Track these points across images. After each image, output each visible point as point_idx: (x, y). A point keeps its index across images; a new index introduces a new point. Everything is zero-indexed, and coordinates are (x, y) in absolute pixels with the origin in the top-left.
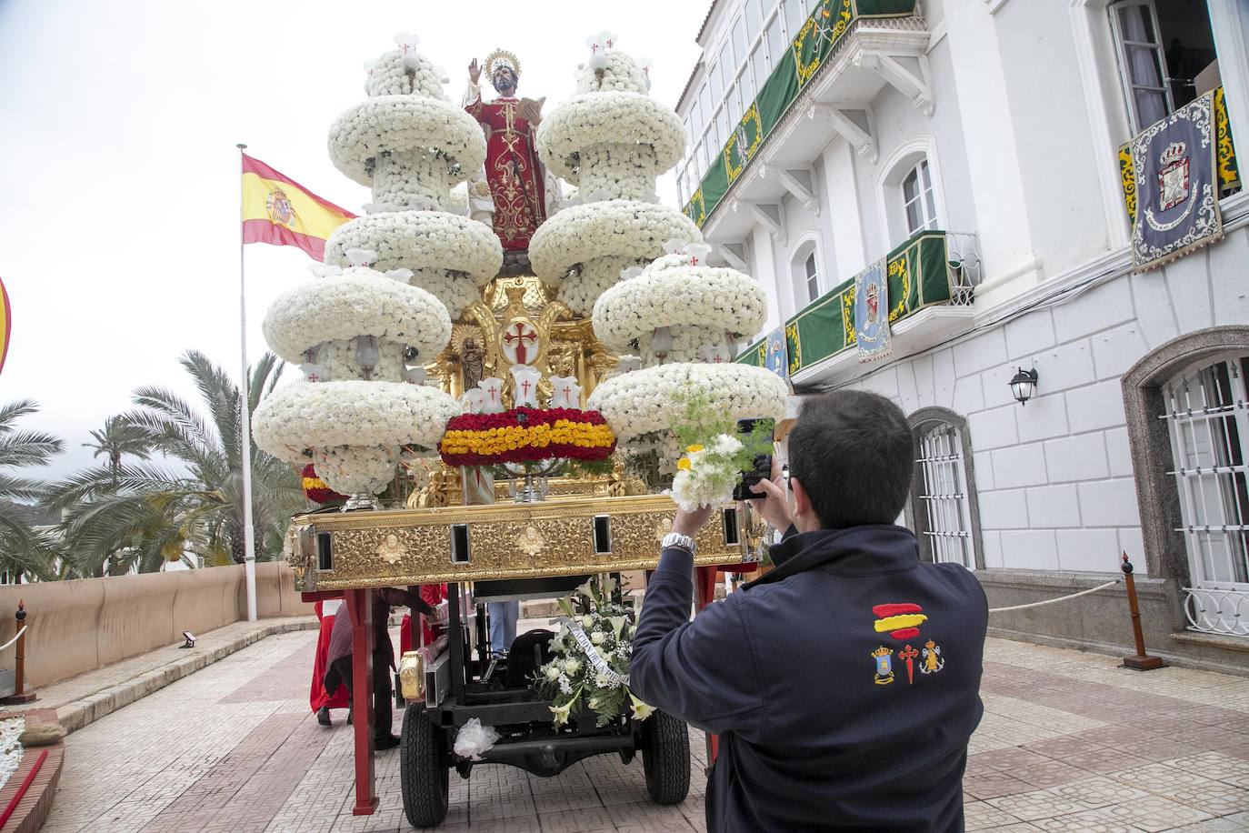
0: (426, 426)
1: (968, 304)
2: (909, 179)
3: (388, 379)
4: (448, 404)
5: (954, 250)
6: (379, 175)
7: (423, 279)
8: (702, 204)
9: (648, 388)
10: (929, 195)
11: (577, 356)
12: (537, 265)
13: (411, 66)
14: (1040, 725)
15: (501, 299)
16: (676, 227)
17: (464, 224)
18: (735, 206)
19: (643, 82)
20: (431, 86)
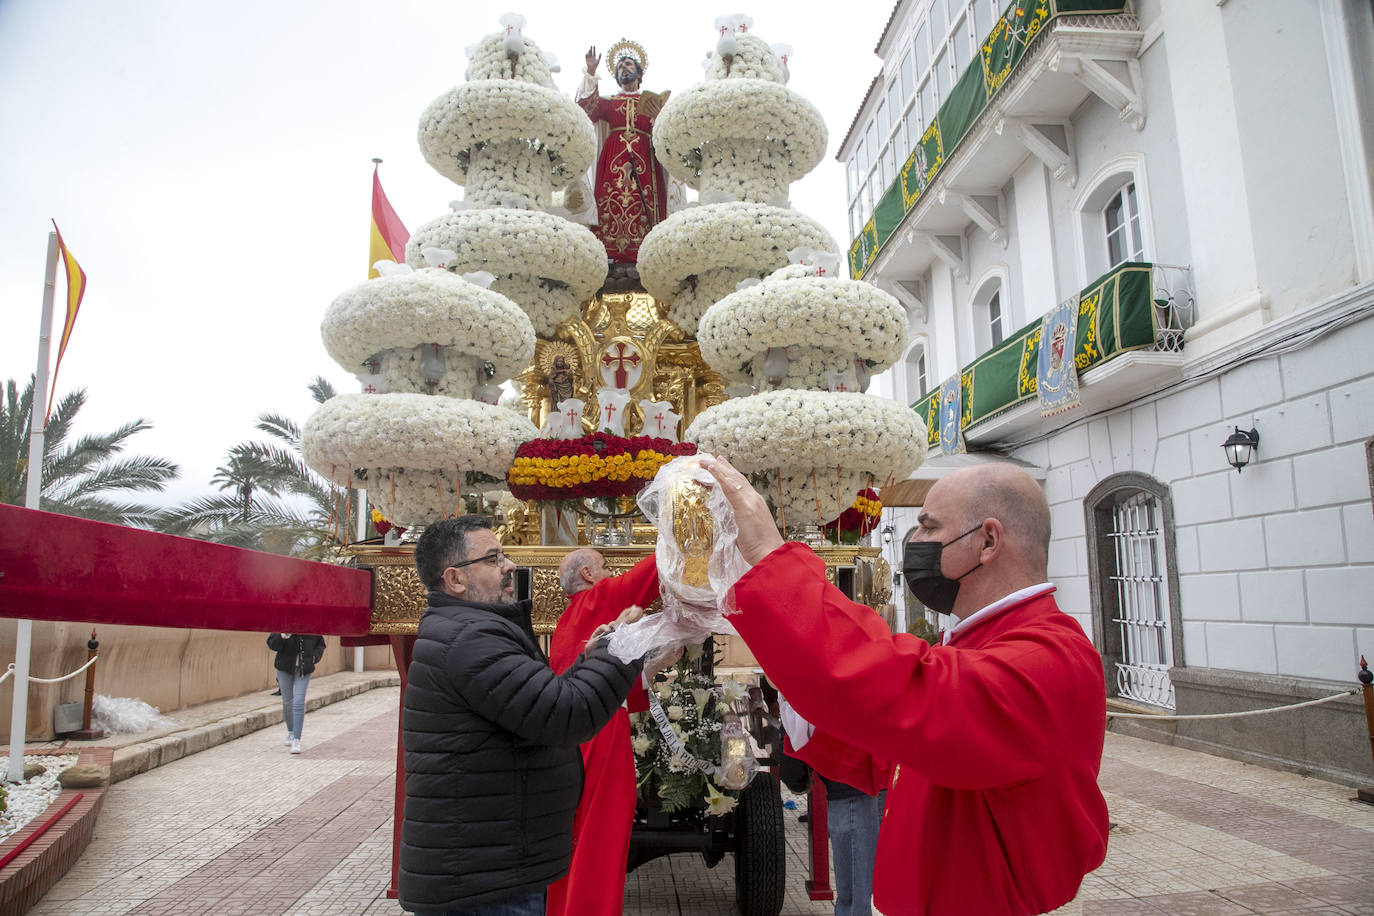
0: (491, 450)
1: (1176, 350)
2: (1112, 206)
3: (455, 395)
4: (520, 427)
5: (1161, 286)
6: (473, 170)
7: (512, 287)
8: (875, 235)
9: (752, 416)
10: (1136, 224)
11: (687, 384)
12: (645, 277)
13: (513, 49)
14: (1241, 865)
15: (604, 317)
16: (806, 235)
17: (560, 225)
18: (910, 236)
19: (780, 72)
20: (537, 72)
